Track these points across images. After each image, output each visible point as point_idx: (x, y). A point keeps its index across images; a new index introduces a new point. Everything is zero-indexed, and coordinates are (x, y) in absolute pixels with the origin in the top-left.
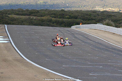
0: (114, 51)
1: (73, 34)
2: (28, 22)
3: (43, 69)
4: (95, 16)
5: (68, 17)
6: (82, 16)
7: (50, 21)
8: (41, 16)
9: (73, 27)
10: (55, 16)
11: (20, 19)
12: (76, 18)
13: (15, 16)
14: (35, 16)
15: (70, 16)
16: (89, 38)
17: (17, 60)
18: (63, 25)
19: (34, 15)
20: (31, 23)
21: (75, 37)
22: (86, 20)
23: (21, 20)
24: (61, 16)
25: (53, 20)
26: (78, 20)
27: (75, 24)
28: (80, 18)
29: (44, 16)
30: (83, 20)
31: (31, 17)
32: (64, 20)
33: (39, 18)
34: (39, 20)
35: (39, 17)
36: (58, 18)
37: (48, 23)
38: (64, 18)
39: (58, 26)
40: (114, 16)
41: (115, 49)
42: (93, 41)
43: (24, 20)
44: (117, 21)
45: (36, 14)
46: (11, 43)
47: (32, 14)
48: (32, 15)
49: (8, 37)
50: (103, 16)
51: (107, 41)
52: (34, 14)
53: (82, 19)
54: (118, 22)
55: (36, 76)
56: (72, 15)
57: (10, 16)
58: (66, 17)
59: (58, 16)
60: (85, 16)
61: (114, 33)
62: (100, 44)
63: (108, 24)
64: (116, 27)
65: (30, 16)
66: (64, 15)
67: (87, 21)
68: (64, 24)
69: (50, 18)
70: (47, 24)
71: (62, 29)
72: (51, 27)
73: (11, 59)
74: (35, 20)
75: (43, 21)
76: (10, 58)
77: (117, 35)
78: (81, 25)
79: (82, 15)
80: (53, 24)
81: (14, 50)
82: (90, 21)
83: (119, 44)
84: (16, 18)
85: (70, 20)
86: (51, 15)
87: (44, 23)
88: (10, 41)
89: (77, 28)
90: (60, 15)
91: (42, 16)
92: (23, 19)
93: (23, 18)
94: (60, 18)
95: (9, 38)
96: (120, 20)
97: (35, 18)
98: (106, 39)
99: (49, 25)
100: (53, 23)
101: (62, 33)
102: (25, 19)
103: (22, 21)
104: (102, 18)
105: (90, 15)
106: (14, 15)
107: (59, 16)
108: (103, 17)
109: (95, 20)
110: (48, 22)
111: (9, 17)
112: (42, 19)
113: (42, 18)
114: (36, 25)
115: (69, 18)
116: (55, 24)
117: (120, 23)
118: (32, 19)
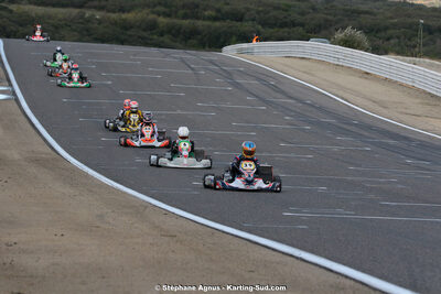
0: (366, 134)
1: (229, 75)
2: (75, 30)
3: (125, 193)
4: (302, 14)
5: (213, 13)
6: (258, 12)
7: (152, 27)
8: (119, 11)
9: (230, 51)
10: (167, 10)
11: (50, 17)
12: (239, 18)
13: (32, 7)
14: (101, 8)
15: (218, 11)
16: (283, 88)
17: (38, 161)
18: (195, 42)
19: (95, 7)
20: (85, 33)
21: (237, 85)
22: (272, 26)
23: (51, 21)
24: (188, 11)
25: (161, 25)
26: (246, 26)
27: (234, 38)
28: (253, 20)
29: (129, 12)
30: (263, 26)
31: (88, 14)
32: (200, 23)
33: (114, 16)
34: (115, 23)
35: (114, 12)
36: (176, 17)
37: (145, 34)
38: (198, 18)
39: (177, 44)
40: (367, 13)
41: (369, 128)
42: (296, 99)
43: (63, 22)
44: (378, 31)
45: (103, 3)
46: (17, 100)
47: (90, 3)
48: (90, 7)
49: (9, 80)
50: (330, 14)
51: (343, 98)
52: (96, 3)
53: (259, 23)
54: (383, 34)
55: (101, 217)
56: (227, 8)
57: (13, 7)
58: (206, 13)
59: (176, 12)
60: (269, 12)
61: (367, 73)
62: (320, 109)
63: (349, 43)
64: (376, 50)
65: (83, 10)
66: (197, 6)
67: (276, 29)
68: (199, 37)
69: (152, 17)
70: (139, 37)
71: (191, 56)
72: (154, 50)
73: (16, 156)
74: (100, 22)
75: (126, 26)
76: (14, 154)
77: (376, 78)
78: (254, 42)
79: (261, 9)
80: (161, 39)
81: (29, 125)
82: (286, 29)
83: (385, 111)
84: (34, 15)
85: (217, 24)
86: (155, 6)
87: (129, 33)
88: (14, 93)
89: (241, 52)
90: (184, 6)
91: (122, 10)
92: (60, 20)
93: (60, 16)
94: (185, 17)
95: (11, 85)
96: (386, 28)
97: (98, 15)
98: (341, 93)
99: (146, 43)
100: (162, 35)
101: (192, 69)
102: (65, 19)
103: (56, 28)
104: (327, 20)
105: (286, 11)
106: (30, 3)
107: (181, 12)
108: (329, 17)
109: (302, 25)
110: (144, 30)
111: (11, 11)
112: (125, 20)
113: (124, 16)
114: (103, 42)
115: (215, 19)
116: (166, 39)
117: (388, 39)
118: (88, 21)
